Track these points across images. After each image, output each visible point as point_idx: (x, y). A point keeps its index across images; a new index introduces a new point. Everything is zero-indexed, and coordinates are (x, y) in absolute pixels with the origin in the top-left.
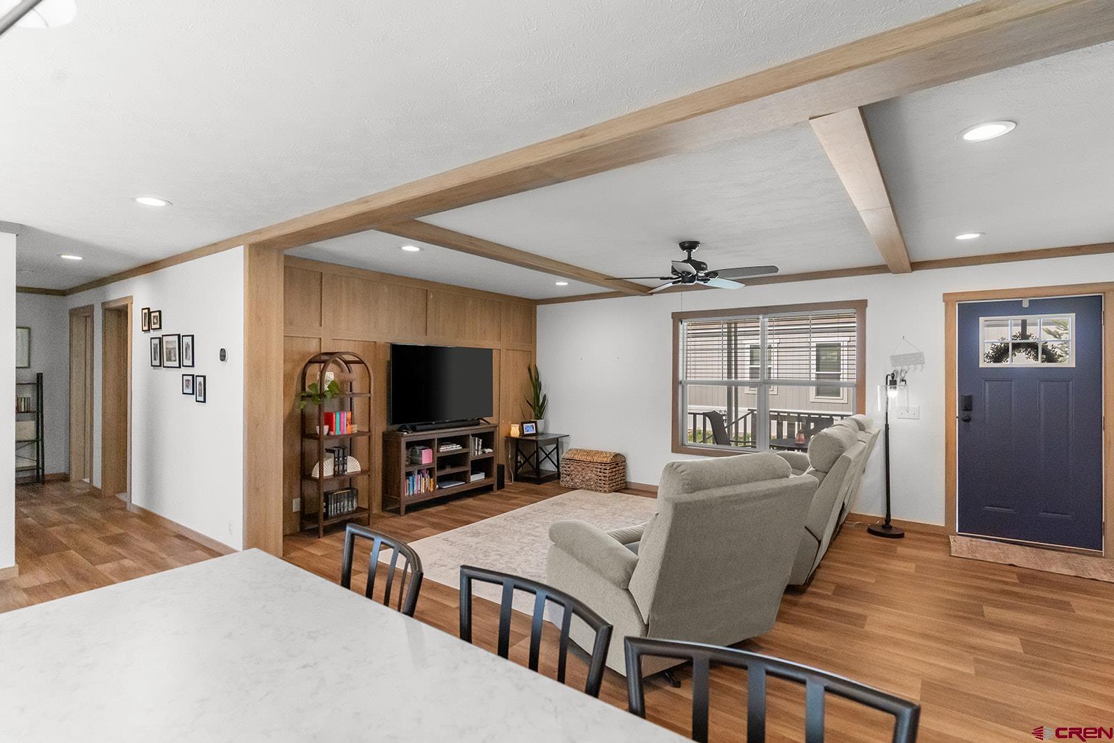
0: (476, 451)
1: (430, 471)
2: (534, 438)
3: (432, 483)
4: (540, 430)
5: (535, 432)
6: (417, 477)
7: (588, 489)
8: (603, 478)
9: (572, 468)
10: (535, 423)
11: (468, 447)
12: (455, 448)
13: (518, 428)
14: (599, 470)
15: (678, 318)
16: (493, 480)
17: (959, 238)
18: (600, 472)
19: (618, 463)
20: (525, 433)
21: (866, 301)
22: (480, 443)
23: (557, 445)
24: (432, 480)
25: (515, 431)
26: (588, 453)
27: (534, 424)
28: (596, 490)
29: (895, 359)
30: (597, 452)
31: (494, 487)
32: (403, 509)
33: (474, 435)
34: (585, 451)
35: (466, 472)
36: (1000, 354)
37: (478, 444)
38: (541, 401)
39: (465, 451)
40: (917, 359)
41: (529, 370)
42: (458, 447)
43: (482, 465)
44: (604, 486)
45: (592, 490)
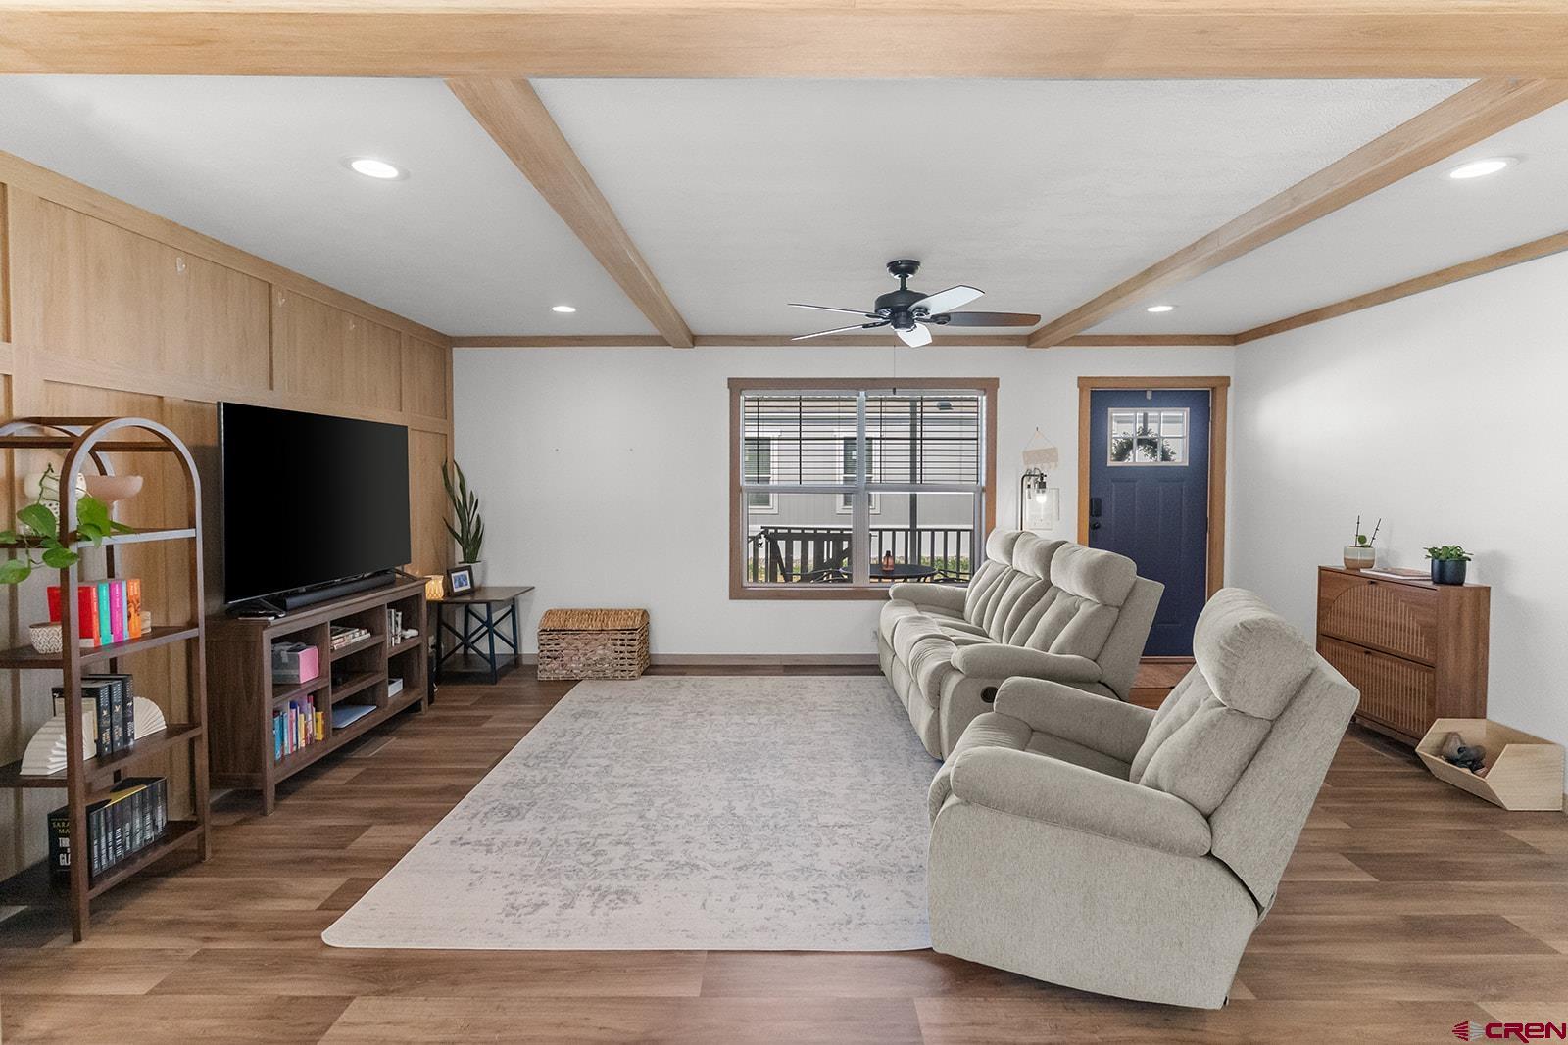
0: (397, 636)
1: (316, 698)
2: (468, 599)
3: (321, 722)
4: (477, 583)
5: (469, 587)
6: (289, 714)
7: (598, 678)
8: (627, 655)
9: (563, 645)
10: (469, 569)
11: (382, 632)
12: (357, 637)
13: (441, 582)
14: (619, 642)
15: (736, 386)
16: (420, 693)
17: (1151, 310)
18: (622, 645)
20: (455, 590)
21: (997, 379)
22: (399, 620)
23: (513, 607)
24: (320, 714)
25: (435, 589)
26: (590, 614)
27: (466, 573)
28: (615, 678)
29: (1028, 456)
30: (607, 613)
31: (423, 703)
32: (270, 793)
33: (391, 606)
34: (583, 613)
35: (374, 687)
36: (1125, 450)
37: (396, 623)
38: (473, 529)
39: (376, 640)
40: (1051, 455)
41: (444, 470)
42: (365, 635)
43: (400, 665)
44: (632, 668)
45: (606, 678)
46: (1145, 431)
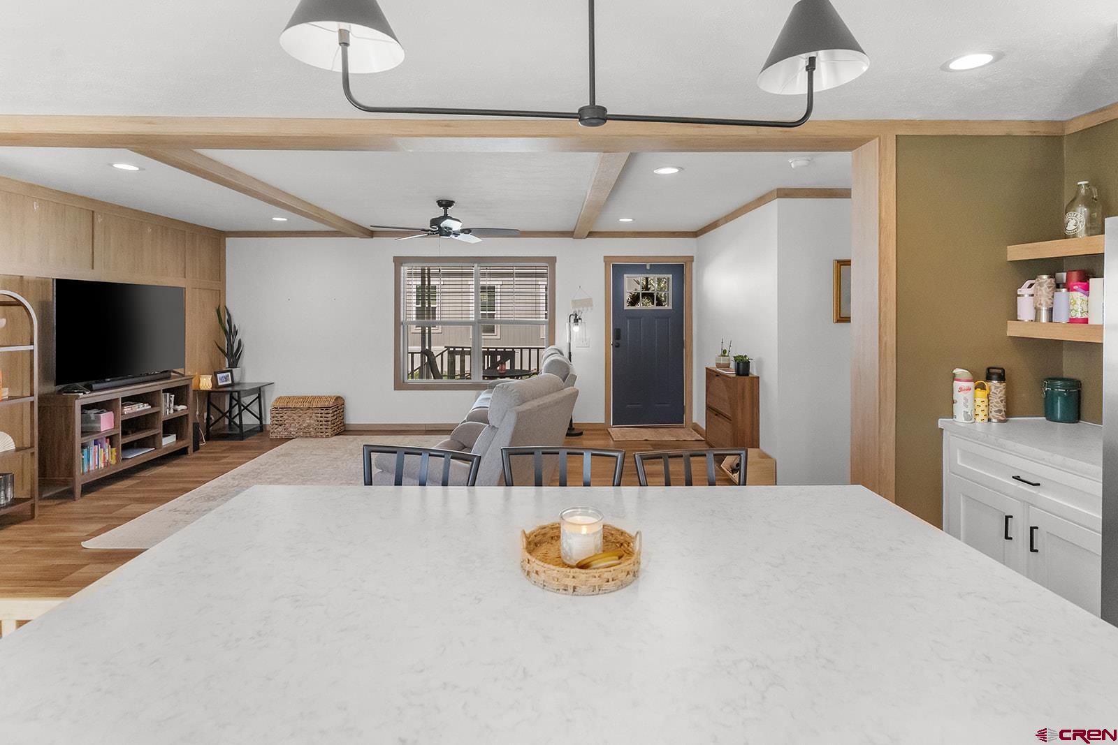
0: (168, 408)
1: (111, 439)
2: (230, 389)
3: (115, 454)
4: (237, 379)
5: (230, 382)
6: (93, 448)
7: (306, 437)
8: (324, 423)
9: (285, 417)
10: (231, 372)
11: (159, 405)
12: (141, 408)
13: (210, 379)
14: (319, 415)
15: (399, 261)
16: (188, 442)
17: (621, 220)
18: (321, 417)
19: (338, 405)
20: (219, 384)
21: (555, 258)
22: (172, 399)
23: (259, 395)
24: (114, 449)
25: (206, 383)
26: (304, 398)
27: (229, 374)
28: (317, 437)
29: (575, 302)
30: (314, 398)
31: (189, 449)
32: (78, 490)
33: (165, 391)
34: (299, 398)
35: (154, 436)
36: (635, 300)
37: (170, 401)
38: (235, 349)
39: (155, 410)
40: (588, 303)
41: (218, 312)
42: (147, 406)
43: (172, 426)
44: (327, 430)
45: (311, 437)
46: (647, 289)
